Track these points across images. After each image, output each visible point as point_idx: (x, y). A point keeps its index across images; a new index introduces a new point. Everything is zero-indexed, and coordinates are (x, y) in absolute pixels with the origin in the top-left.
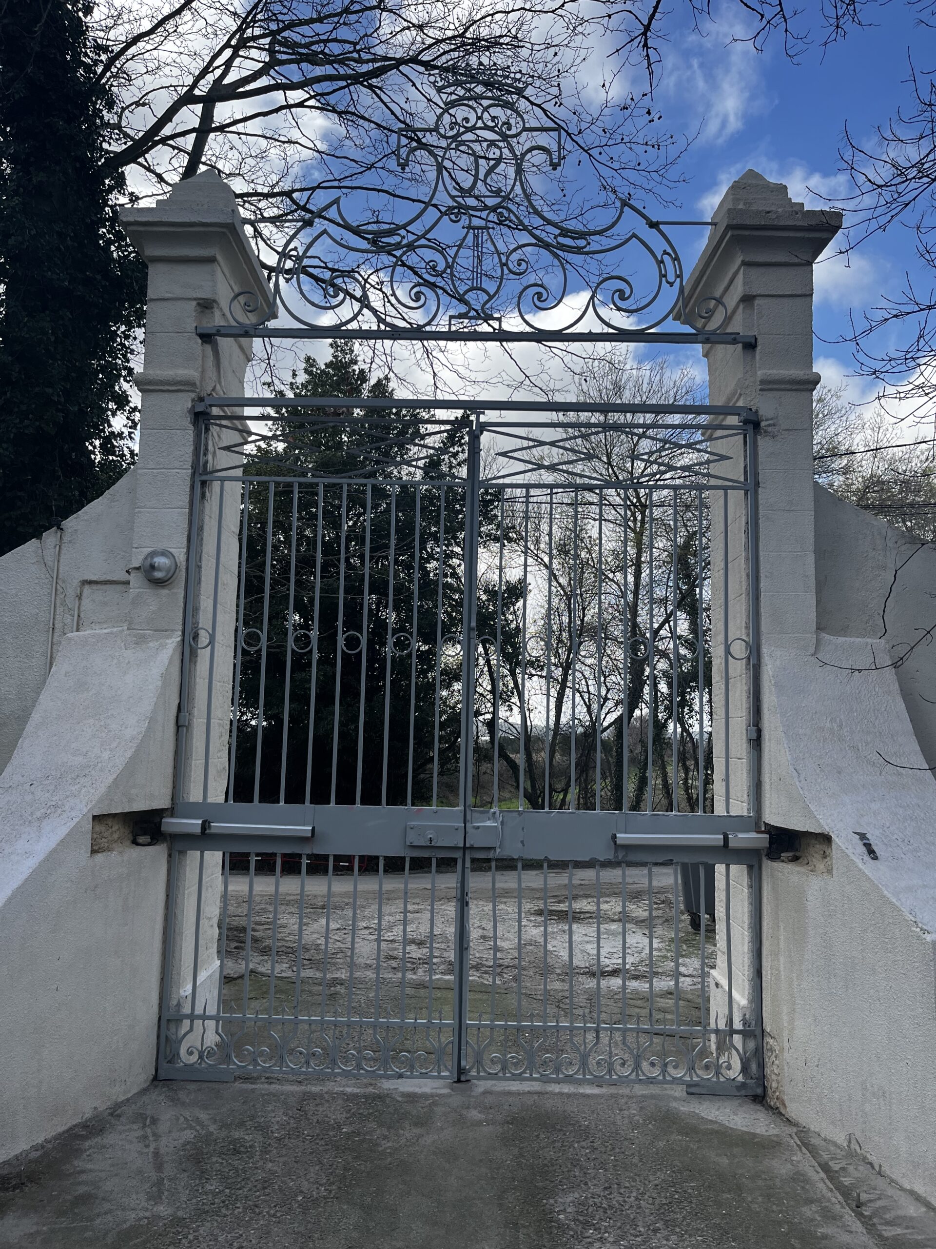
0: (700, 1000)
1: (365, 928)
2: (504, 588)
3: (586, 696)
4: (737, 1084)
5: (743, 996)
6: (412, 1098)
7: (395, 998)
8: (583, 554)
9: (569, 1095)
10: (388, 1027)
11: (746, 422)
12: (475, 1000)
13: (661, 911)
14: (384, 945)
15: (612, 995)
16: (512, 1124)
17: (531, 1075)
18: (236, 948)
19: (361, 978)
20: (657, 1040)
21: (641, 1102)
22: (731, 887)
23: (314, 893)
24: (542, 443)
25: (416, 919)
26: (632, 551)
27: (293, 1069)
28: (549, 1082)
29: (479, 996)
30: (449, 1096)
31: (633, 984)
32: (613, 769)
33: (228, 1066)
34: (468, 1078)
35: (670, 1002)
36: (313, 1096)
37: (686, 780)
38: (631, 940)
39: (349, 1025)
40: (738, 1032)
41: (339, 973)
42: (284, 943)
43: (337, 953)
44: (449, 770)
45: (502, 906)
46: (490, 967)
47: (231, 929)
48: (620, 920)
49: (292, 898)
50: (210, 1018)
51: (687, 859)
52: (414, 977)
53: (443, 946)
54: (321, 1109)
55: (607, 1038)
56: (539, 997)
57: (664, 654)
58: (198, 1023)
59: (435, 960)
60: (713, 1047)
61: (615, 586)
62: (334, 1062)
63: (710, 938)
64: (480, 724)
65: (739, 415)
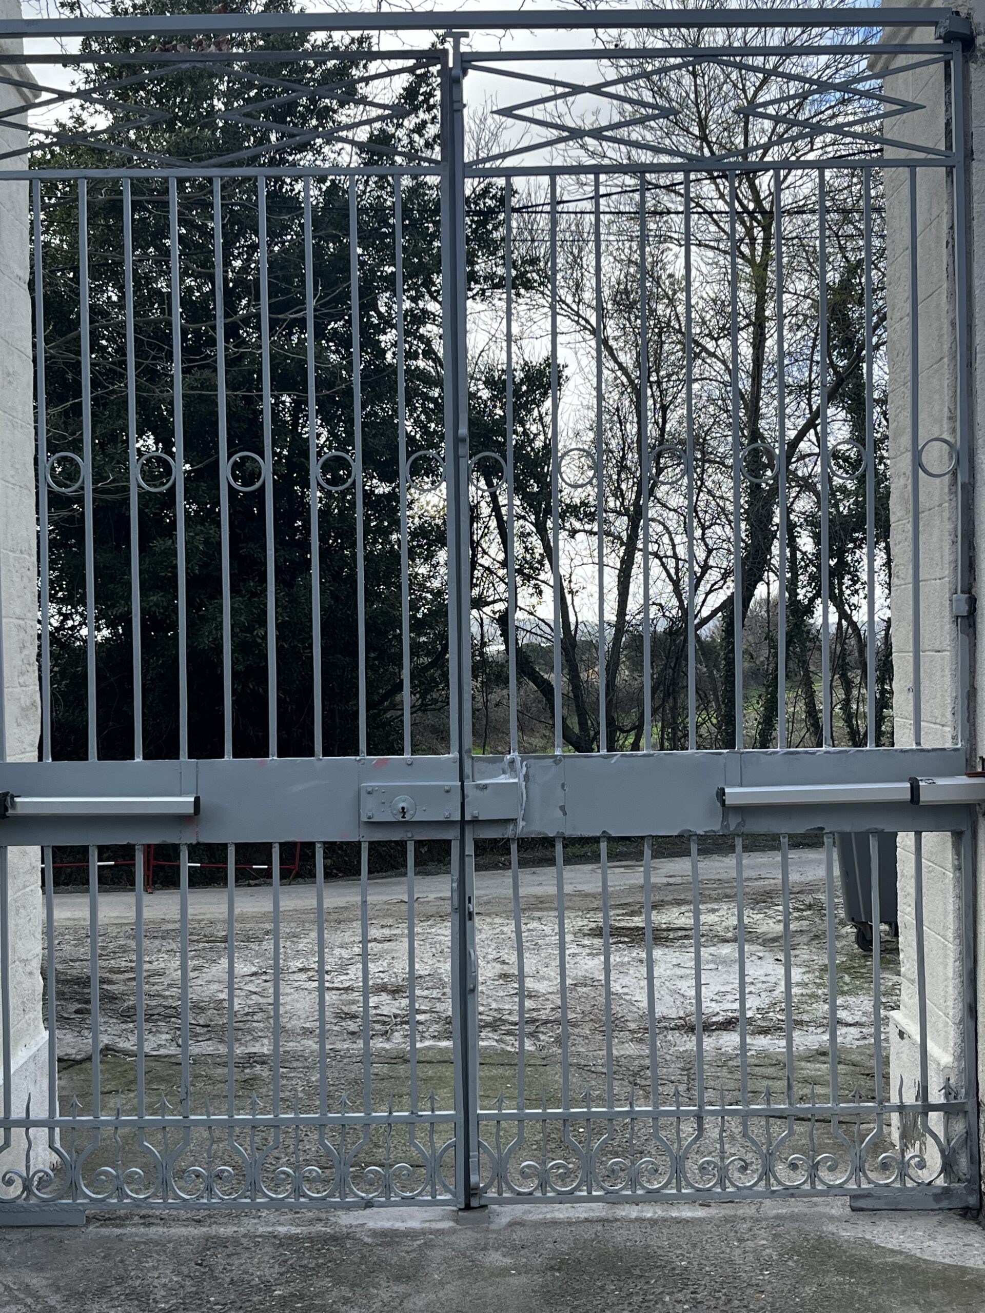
0: (873, 1063)
1: (301, 970)
2: (519, 375)
3: (671, 563)
4: (935, 1191)
5: (945, 1049)
6: (389, 1238)
7: (356, 1081)
8: (660, 309)
9: (653, 1222)
10: (344, 1127)
11: (948, 38)
12: (491, 1078)
13: (807, 922)
14: (330, 997)
15: (723, 1060)
16: (559, 1270)
17: (590, 1193)
18: (77, 1012)
19: (296, 1051)
20: (800, 1128)
21: (773, 1227)
22: (924, 870)
23: (208, 916)
24: (577, 90)
25: (387, 952)
26: (746, 299)
27: (185, 1200)
28: (619, 1203)
29: (496, 1072)
30: (453, 1231)
31: (761, 1042)
32: (721, 688)
33: (74, 1200)
34: (483, 1202)
35: (821, 1069)
36: (222, 1242)
37: (847, 703)
38: (754, 970)
39: (275, 1125)
40: (936, 1108)
41: (258, 1045)
42: (161, 1001)
43: (254, 1013)
44: (435, 701)
45: (534, 925)
46: (516, 1024)
47: (66, 982)
48: (735, 940)
49: (171, 926)
50: (38, 1124)
51: (848, 825)
52: (387, 1046)
53: (435, 993)
54: (237, 1262)
55: (717, 1130)
56: (600, 1069)
57: (806, 485)
58: (17, 1133)
59: (419, 1017)
60: (895, 1136)
61: (719, 366)
62: (255, 1188)
63: (889, 962)
64: (486, 621)
65: (936, 24)
